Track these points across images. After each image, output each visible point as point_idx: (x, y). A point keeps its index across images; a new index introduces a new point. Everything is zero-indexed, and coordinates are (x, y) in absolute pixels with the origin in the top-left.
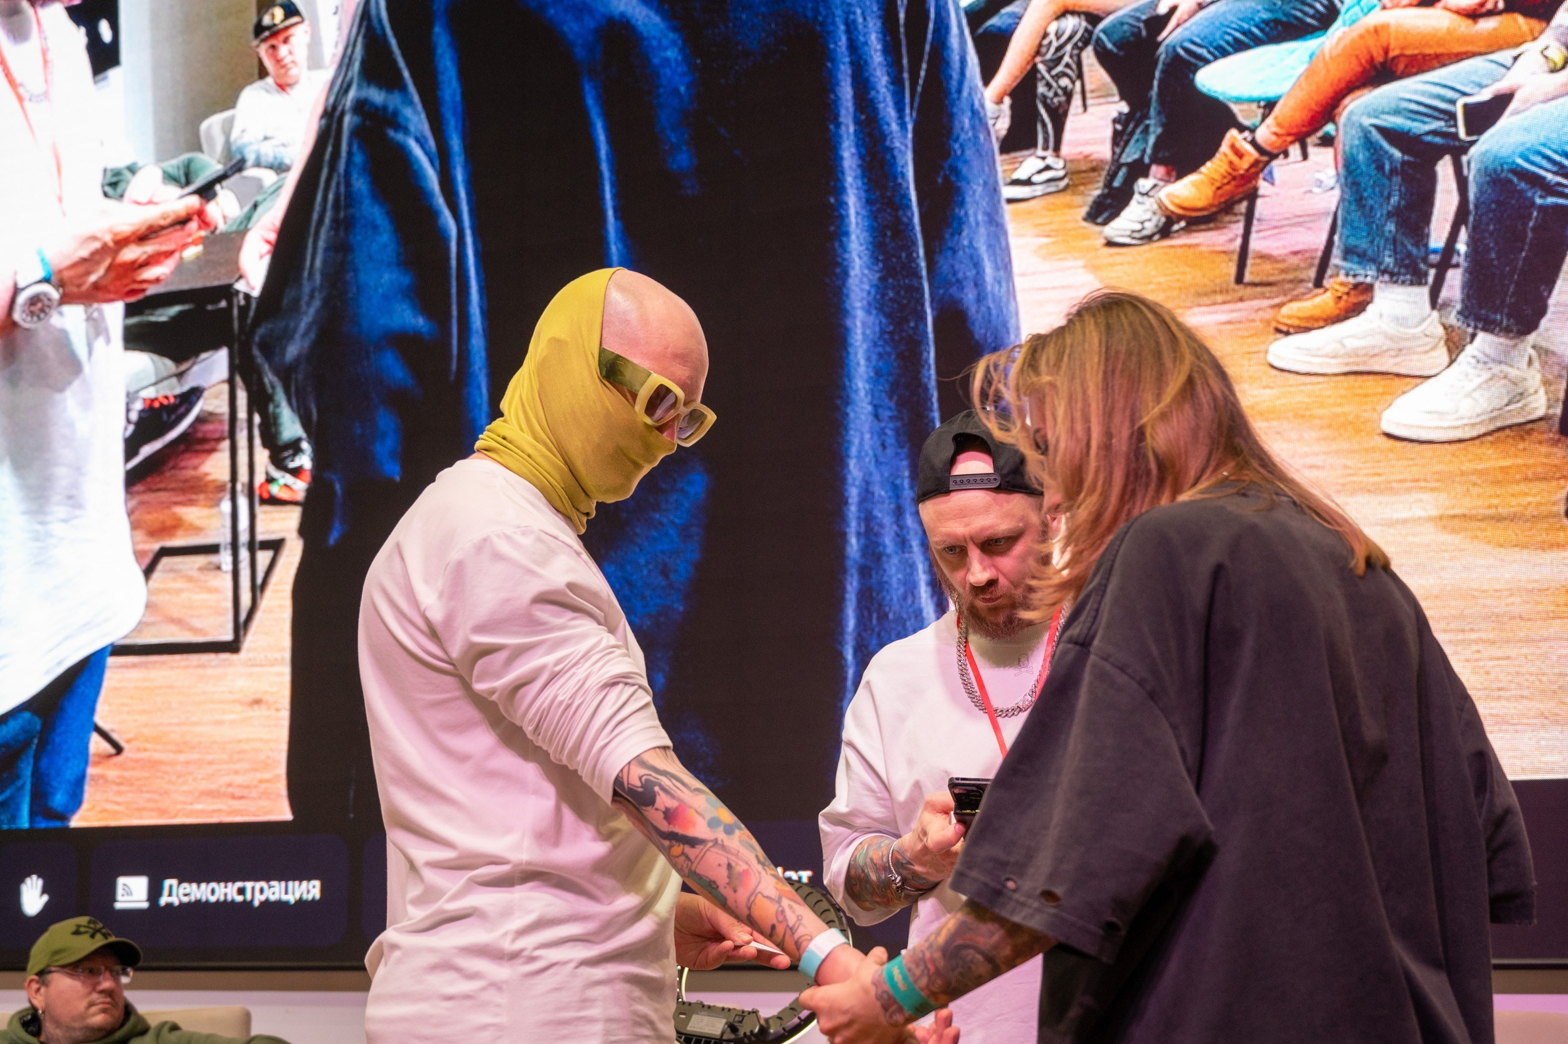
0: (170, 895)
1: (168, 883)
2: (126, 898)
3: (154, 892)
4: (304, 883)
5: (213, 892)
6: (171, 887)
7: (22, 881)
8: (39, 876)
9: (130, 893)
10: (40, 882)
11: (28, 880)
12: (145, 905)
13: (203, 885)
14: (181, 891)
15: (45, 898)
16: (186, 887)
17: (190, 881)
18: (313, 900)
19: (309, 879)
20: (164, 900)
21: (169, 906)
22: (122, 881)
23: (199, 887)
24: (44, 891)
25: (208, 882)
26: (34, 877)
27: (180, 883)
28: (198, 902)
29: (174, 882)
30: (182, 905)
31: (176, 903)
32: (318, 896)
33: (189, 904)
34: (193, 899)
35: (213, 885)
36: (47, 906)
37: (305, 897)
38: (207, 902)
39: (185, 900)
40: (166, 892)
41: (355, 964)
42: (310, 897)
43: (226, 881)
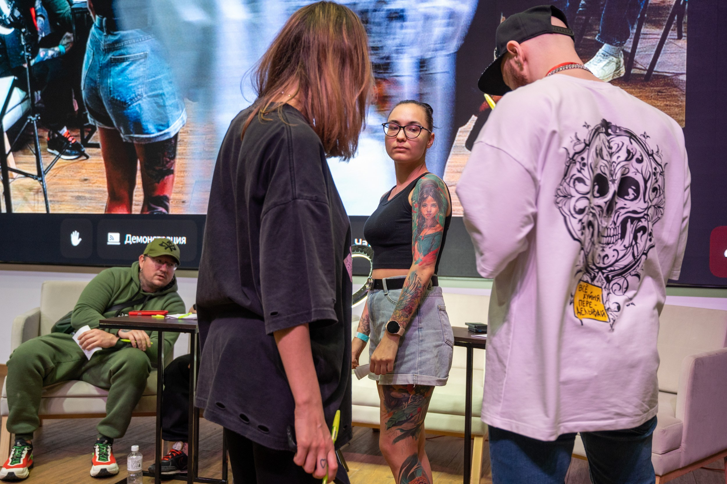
0: (128, 240)
1: (127, 236)
2: (111, 241)
3: (122, 239)
4: (180, 238)
5: (145, 240)
6: (129, 237)
7: (72, 233)
8: (78, 231)
9: (113, 239)
10: (78, 234)
11: (74, 233)
12: (119, 244)
13: (141, 237)
14: (133, 239)
15: (80, 239)
16: (134, 238)
17: (136, 236)
18: (183, 244)
19: (181, 237)
20: (126, 242)
21: (128, 244)
22: (110, 234)
23: (139, 237)
24: (80, 237)
25: (143, 236)
26: (76, 232)
27: (132, 236)
28: (139, 243)
29: (130, 235)
30: (133, 244)
31: (131, 243)
32: (185, 243)
33: (136, 244)
34: (137, 242)
35: (145, 237)
36: (81, 242)
37: (180, 243)
38: (143, 243)
39: (134, 242)
40: (127, 239)
41: (196, 268)
42: (182, 243)
43: (150, 236)
